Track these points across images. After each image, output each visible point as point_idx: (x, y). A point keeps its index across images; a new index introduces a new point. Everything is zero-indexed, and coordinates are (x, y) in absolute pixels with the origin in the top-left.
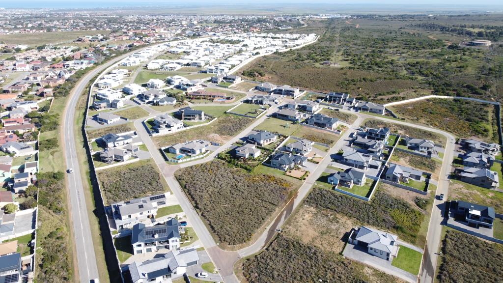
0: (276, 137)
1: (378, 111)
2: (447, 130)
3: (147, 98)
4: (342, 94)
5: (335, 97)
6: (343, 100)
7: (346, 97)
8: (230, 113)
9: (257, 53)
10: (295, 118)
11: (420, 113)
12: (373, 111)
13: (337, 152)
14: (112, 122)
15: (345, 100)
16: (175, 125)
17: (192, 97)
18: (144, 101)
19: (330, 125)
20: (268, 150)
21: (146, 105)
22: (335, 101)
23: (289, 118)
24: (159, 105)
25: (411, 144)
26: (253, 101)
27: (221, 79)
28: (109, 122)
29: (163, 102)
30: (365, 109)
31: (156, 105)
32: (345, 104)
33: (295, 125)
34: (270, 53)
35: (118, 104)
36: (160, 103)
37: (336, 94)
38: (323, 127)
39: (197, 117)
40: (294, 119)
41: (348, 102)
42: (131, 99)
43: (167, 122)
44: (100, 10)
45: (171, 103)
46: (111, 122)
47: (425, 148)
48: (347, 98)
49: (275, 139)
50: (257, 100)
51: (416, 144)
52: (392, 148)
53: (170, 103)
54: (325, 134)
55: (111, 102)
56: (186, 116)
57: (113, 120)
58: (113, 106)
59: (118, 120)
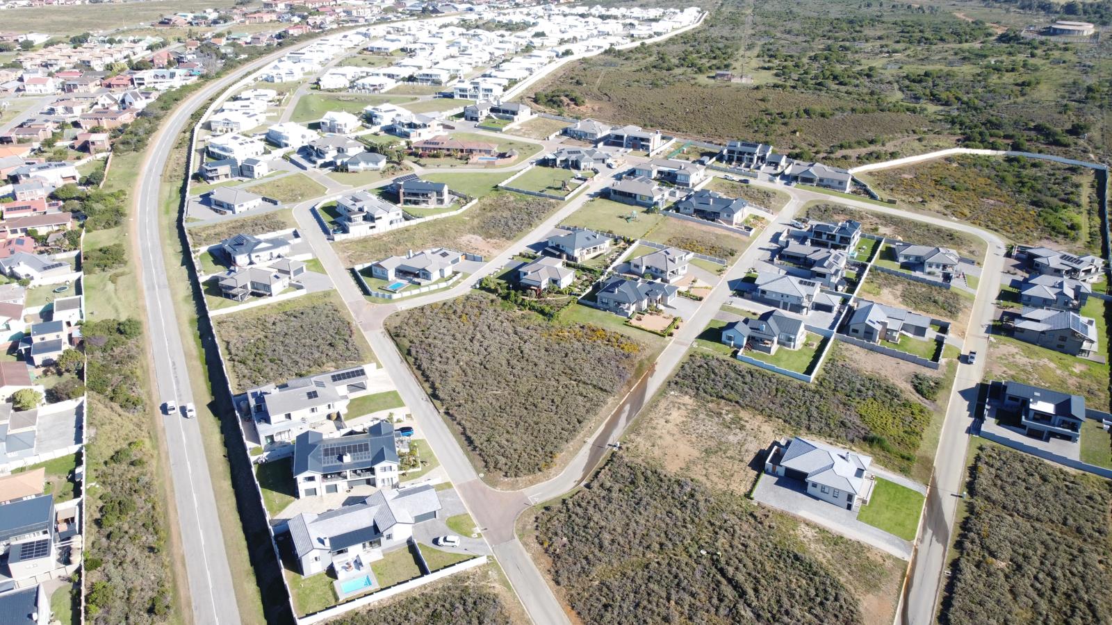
0: (608, 242)
1: (836, 184)
2: (987, 227)
3: (320, 154)
4: (756, 146)
5: (741, 153)
6: (758, 158)
7: (764, 151)
8: (507, 189)
9: (567, 53)
10: (651, 199)
11: (929, 188)
12: (825, 182)
13: (743, 276)
14: (243, 209)
15: (762, 159)
16: (384, 215)
17: (420, 152)
18: (314, 162)
19: (729, 216)
20: (590, 270)
21: (318, 170)
22: (740, 160)
23: (638, 199)
24: (347, 170)
25: (906, 257)
26: (558, 162)
27: (486, 112)
28: (237, 209)
29: (357, 163)
30: (807, 180)
31: (342, 171)
32: (763, 167)
33: (651, 216)
34: (596, 52)
35: (257, 169)
36: (350, 167)
37: (743, 145)
38: (713, 220)
39: (434, 197)
40: (650, 202)
41: (770, 164)
42: (285, 157)
43: (366, 209)
45: (375, 167)
47: (938, 266)
48: (768, 155)
49: (606, 246)
50: (566, 161)
51: (918, 258)
52: (864, 267)
53: (371, 165)
54: (717, 236)
55: (239, 164)
56: (409, 194)
57: (245, 204)
58: (245, 173)
59: (257, 205)
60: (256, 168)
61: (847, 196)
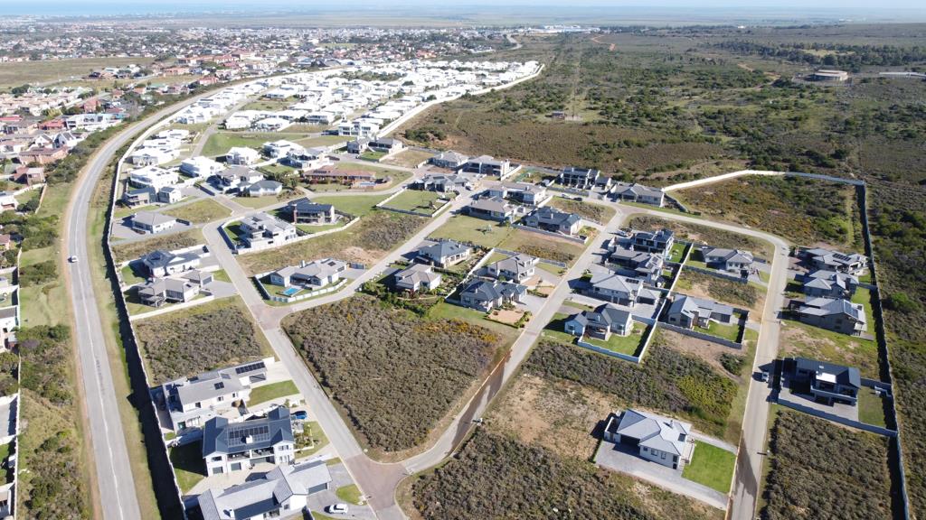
0: (468, 251)
1: (652, 200)
2: (774, 232)
3: (226, 182)
4: (587, 171)
5: (574, 176)
6: (589, 180)
7: (593, 175)
8: (384, 208)
9: (431, 98)
10: (503, 214)
11: (727, 203)
12: (643, 199)
13: (580, 276)
14: (161, 229)
15: (592, 181)
16: (280, 232)
17: (311, 179)
18: (221, 189)
19: (567, 227)
20: (454, 274)
21: (224, 196)
22: (574, 183)
23: (492, 215)
24: (249, 195)
25: (711, 258)
26: (426, 186)
27: (365, 146)
28: (155, 229)
29: (257, 190)
30: (628, 197)
31: (245, 196)
32: (593, 187)
33: (504, 229)
34: (455, 97)
35: (172, 196)
36: (251, 192)
37: (576, 170)
38: (554, 231)
39: (323, 216)
40: (502, 217)
41: (598, 185)
42: (196, 185)
43: (265, 227)
44: (132, 19)
45: (272, 192)
46: (159, 229)
47: (736, 265)
48: (596, 177)
49: (467, 254)
50: (433, 184)
51: (720, 258)
52: (678, 266)
53: (269, 191)
54: (558, 244)
55: (157, 191)
56: (302, 214)
57: (161, 225)
58: (162, 199)
59: (172, 225)
60: (170, 194)
61: (661, 210)
